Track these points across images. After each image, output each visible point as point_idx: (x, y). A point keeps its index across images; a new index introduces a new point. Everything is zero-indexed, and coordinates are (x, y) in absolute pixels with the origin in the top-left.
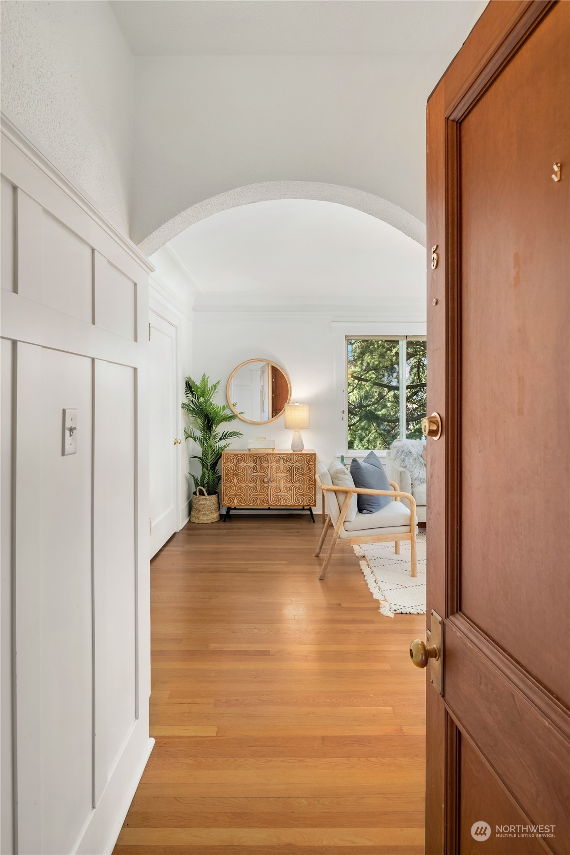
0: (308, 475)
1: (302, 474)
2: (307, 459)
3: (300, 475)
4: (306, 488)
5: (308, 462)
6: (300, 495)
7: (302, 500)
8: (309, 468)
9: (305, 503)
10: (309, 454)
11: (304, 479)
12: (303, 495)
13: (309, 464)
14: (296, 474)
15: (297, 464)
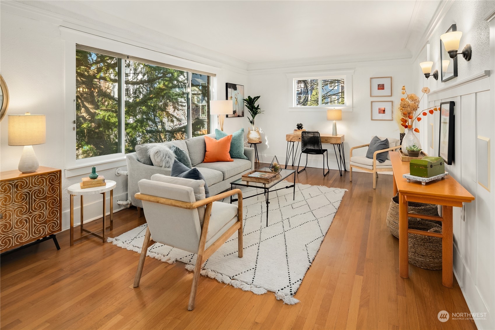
0: (51, 197)
1: (43, 199)
2: (50, 179)
3: (41, 199)
4: (49, 213)
5: (51, 182)
6: (40, 224)
7: (43, 229)
8: (53, 189)
9: (47, 231)
10: (53, 173)
11: (46, 203)
12: (45, 223)
13: (52, 184)
14: (35, 200)
15: (36, 188)
